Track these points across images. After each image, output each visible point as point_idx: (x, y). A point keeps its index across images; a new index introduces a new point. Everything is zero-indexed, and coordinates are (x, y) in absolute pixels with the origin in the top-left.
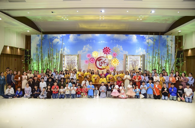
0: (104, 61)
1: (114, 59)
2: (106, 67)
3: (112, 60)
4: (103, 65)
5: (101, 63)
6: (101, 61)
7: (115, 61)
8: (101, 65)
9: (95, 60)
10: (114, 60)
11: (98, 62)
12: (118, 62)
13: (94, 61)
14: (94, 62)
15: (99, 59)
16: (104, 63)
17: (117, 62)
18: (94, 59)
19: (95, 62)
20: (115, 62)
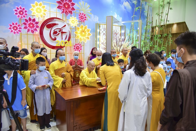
0: (60, 30)
1: (82, 27)
2: (66, 43)
3: (78, 28)
4: (59, 38)
5: (55, 33)
6: (54, 28)
7: (83, 31)
8: (55, 39)
9: (40, 25)
10: (80, 29)
11: (46, 31)
12: (89, 34)
13: (37, 27)
14: (36, 30)
15: (49, 23)
16: (60, 34)
17: (87, 33)
18: (37, 23)
19: (38, 30)
20: (83, 33)
